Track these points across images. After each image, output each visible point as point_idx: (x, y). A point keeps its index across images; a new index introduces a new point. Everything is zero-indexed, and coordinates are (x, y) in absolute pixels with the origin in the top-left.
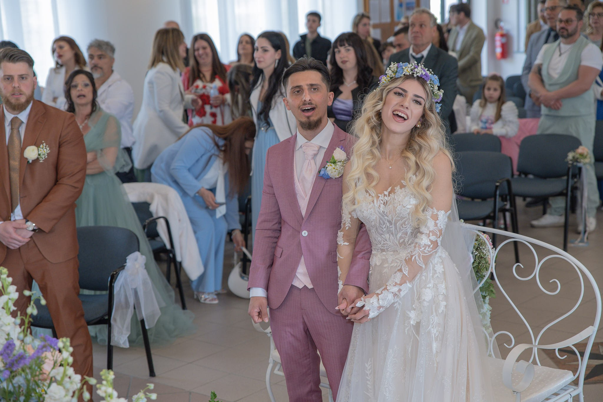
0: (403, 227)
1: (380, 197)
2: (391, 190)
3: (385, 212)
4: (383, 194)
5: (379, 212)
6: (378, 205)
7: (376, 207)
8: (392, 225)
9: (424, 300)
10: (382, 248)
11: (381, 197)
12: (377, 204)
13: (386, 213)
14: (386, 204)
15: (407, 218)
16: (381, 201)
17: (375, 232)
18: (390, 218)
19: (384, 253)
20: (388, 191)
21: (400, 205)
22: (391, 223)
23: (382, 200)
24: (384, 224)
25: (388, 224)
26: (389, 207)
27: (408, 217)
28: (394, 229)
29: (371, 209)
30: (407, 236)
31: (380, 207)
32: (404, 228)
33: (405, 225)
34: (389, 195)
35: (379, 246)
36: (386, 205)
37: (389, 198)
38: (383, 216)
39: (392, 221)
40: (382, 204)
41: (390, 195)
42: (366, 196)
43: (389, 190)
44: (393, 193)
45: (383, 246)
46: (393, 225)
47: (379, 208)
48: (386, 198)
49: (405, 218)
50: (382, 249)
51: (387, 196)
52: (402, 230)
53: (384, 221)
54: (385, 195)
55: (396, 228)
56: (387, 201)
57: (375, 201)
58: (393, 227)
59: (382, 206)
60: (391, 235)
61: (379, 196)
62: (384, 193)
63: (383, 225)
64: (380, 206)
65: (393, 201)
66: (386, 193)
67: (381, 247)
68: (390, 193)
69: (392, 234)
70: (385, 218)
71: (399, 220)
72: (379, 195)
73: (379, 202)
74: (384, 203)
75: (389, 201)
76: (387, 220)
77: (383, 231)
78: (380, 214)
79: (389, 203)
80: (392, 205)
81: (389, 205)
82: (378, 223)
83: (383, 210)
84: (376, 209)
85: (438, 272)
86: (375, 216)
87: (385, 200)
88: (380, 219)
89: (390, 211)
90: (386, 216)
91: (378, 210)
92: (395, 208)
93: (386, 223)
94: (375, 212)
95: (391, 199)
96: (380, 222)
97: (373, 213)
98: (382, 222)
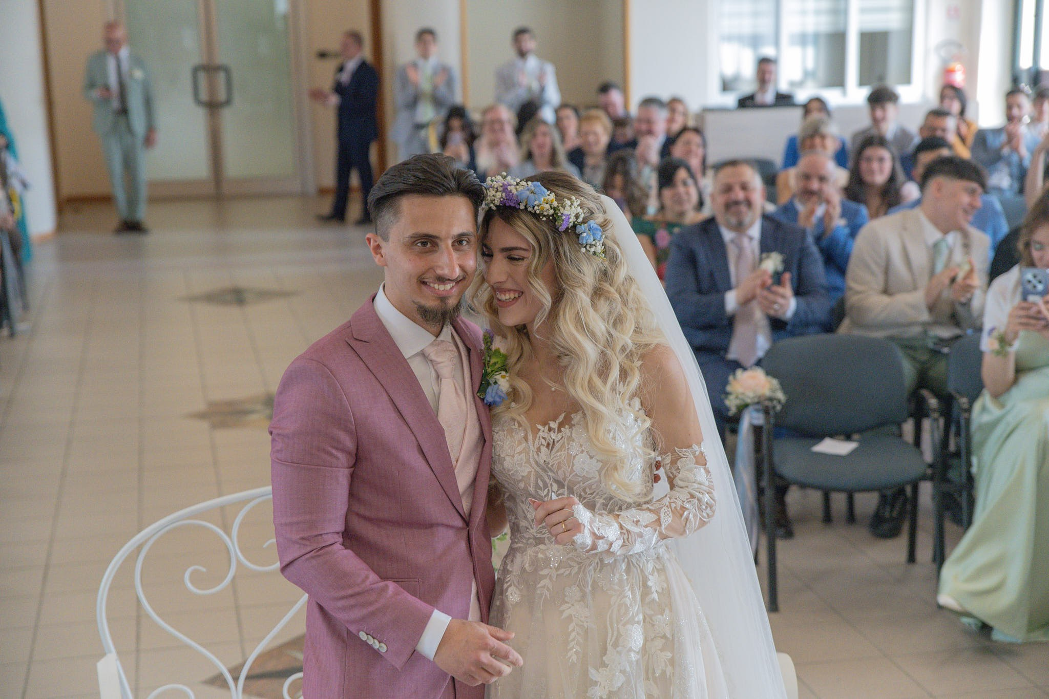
1: (541, 431)
3: (549, 463)
4: (547, 427)
5: (537, 463)
6: (536, 446)
7: (531, 452)
8: (564, 488)
9: (630, 650)
10: (539, 536)
11: (543, 431)
12: (534, 446)
13: (552, 466)
14: (552, 448)
15: (596, 479)
16: (543, 441)
18: (560, 476)
19: (542, 547)
20: (557, 422)
21: (582, 452)
22: (560, 485)
23: (543, 438)
24: (545, 486)
26: (559, 453)
27: (598, 478)
29: (520, 453)
31: (540, 452)
34: (559, 431)
35: (532, 531)
36: (551, 450)
37: (560, 436)
38: (545, 471)
40: (544, 445)
41: (562, 429)
42: (513, 427)
43: (561, 418)
44: (567, 426)
45: (541, 532)
47: (538, 454)
48: (552, 434)
50: (538, 538)
51: (554, 432)
53: (548, 481)
54: (550, 429)
56: (554, 442)
57: (530, 437)
58: (566, 494)
59: (543, 449)
61: (539, 430)
62: (549, 424)
63: (544, 490)
64: (539, 450)
65: (568, 444)
66: (554, 425)
67: (535, 534)
68: (561, 425)
71: (579, 482)
72: (539, 427)
73: (537, 441)
74: (548, 445)
75: (558, 442)
76: (554, 480)
78: (538, 466)
79: (557, 446)
80: (565, 450)
81: (558, 451)
82: (532, 484)
83: (545, 458)
84: (531, 455)
85: (653, 589)
86: (528, 469)
87: (550, 439)
88: (538, 476)
89: (559, 463)
90: (552, 471)
91: (534, 459)
92: (572, 457)
93: (551, 485)
94: (528, 461)
95: (563, 438)
96: (537, 483)
97: (523, 462)
98: (540, 484)
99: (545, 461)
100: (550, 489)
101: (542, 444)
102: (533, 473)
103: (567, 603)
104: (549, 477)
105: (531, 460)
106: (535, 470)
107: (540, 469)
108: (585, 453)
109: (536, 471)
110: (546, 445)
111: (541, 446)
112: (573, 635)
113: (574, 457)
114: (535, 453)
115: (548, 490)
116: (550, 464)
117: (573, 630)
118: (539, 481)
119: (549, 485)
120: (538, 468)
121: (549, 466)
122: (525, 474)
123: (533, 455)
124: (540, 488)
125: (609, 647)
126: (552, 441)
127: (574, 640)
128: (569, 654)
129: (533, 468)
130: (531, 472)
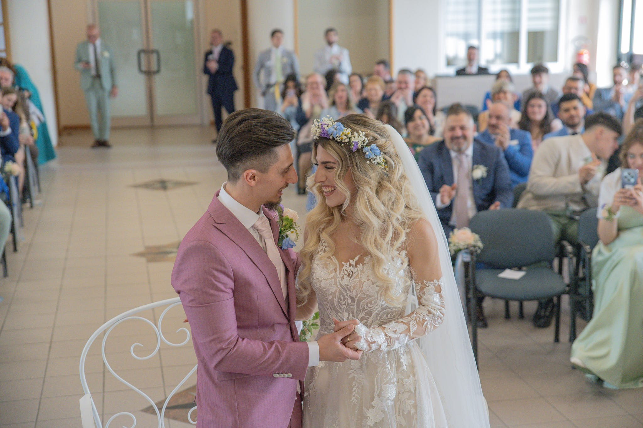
0: (367, 306)
1: (345, 266)
2: (359, 259)
3: (348, 286)
4: (348, 263)
5: (341, 285)
6: (341, 275)
7: (338, 278)
8: (354, 302)
9: (388, 399)
11: (346, 266)
12: (340, 275)
13: (350, 287)
14: (351, 276)
15: (375, 297)
16: (346, 272)
17: (331, 308)
18: (354, 294)
20: (354, 260)
21: (368, 280)
22: (353, 300)
23: (346, 270)
24: (344, 299)
25: (350, 301)
26: (355, 280)
27: (378, 296)
28: (356, 308)
29: (331, 279)
30: (371, 317)
31: (343, 279)
33: (371, 304)
34: (356, 266)
36: (351, 278)
37: (356, 269)
38: (345, 290)
39: (356, 298)
40: (346, 275)
41: (358, 265)
43: (357, 258)
44: (361, 264)
46: (356, 302)
47: (342, 280)
48: (351, 268)
49: (372, 296)
51: (353, 267)
52: (366, 310)
53: (346, 296)
54: (350, 265)
55: (358, 307)
56: (352, 273)
57: (338, 270)
58: (356, 305)
59: (346, 277)
60: (351, 314)
61: (343, 265)
62: (349, 261)
63: (343, 301)
64: (343, 277)
65: (361, 275)
66: (352, 262)
68: (357, 263)
69: (353, 313)
70: (347, 292)
71: (364, 298)
72: (344, 263)
73: (342, 272)
74: (349, 274)
75: (355, 273)
76: (350, 296)
77: (341, 308)
78: (341, 287)
79: (354, 275)
80: (358, 278)
81: (354, 279)
82: (337, 297)
83: (346, 282)
84: (338, 280)
85: (404, 363)
86: (336, 288)
87: (350, 271)
88: (341, 293)
89: (354, 285)
90: (349, 290)
91: (340, 283)
92: (362, 283)
93: (348, 299)
94: (336, 284)
95: (358, 271)
96: (339, 297)
97: (333, 284)
98: (342, 297)
99: (346, 284)
100: (347, 301)
101: (345, 274)
102: (338, 291)
103: (352, 369)
104: (347, 293)
105: (338, 284)
107: (343, 289)
108: (370, 281)
109: (340, 290)
110: (347, 274)
112: (354, 388)
113: (363, 283)
114: (340, 279)
117: (355, 385)
118: (341, 295)
119: (346, 299)
120: (341, 288)
121: (348, 287)
122: (333, 291)
123: (339, 280)
124: (341, 300)
125: (376, 397)
126: (351, 273)
127: (355, 391)
128: (352, 399)
129: (338, 288)
130: (337, 290)
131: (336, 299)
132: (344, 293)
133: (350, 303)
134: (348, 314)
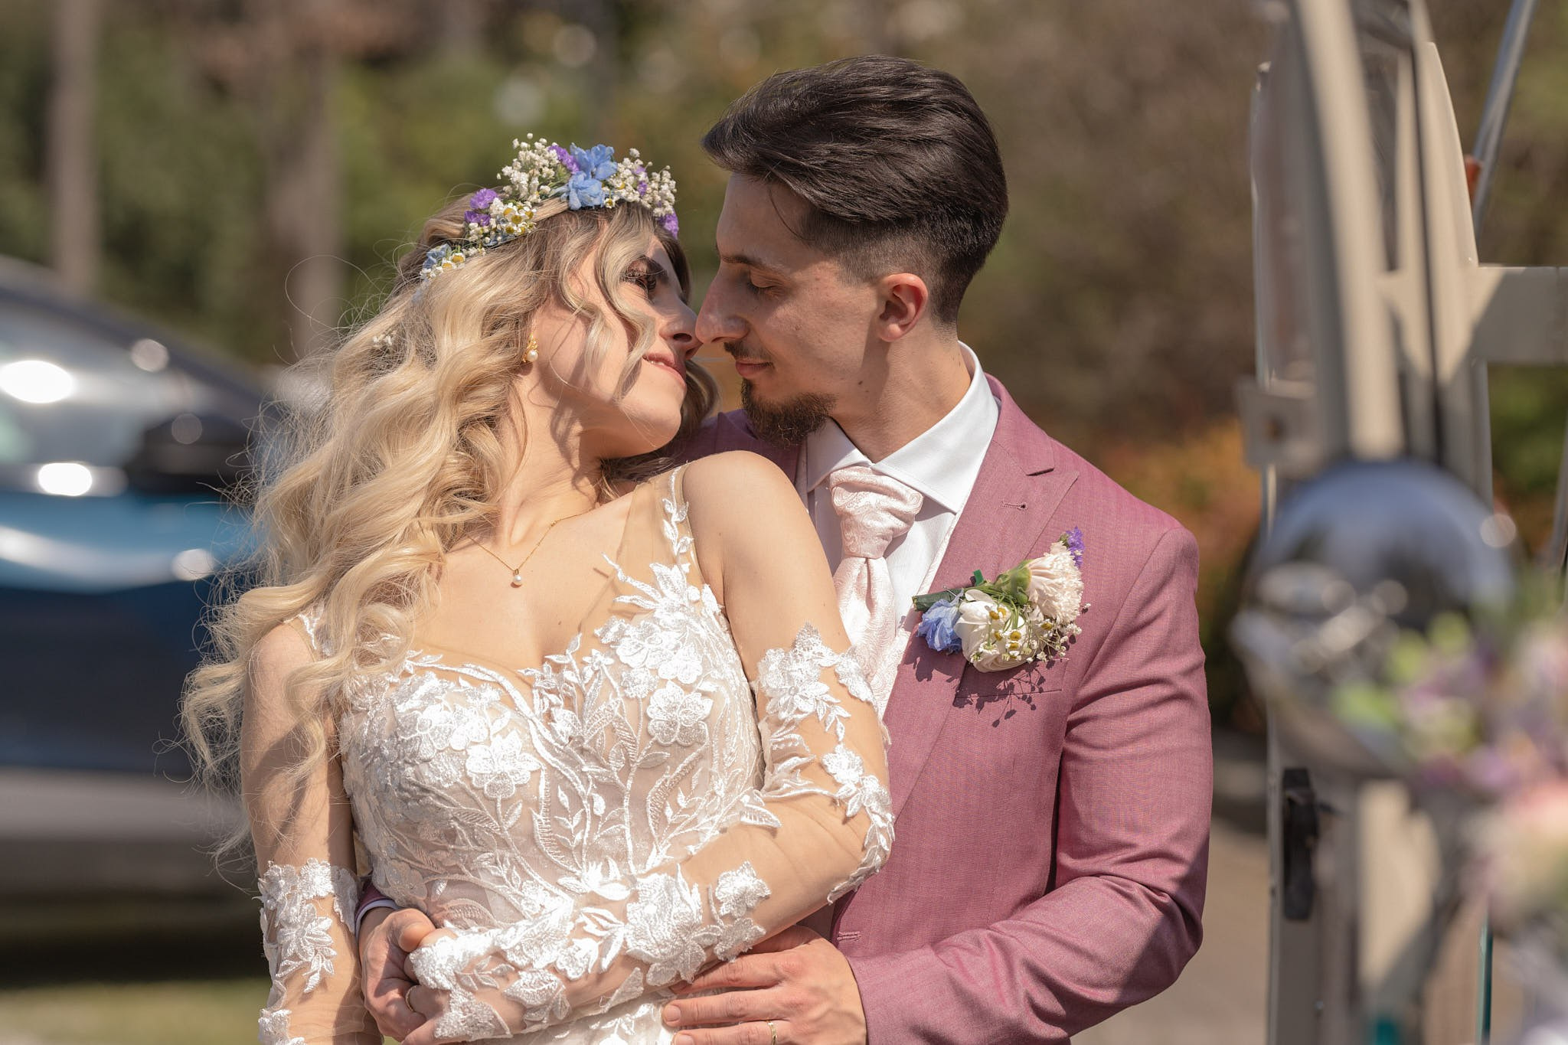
1: (538, 678)
2: (586, 643)
3: (581, 739)
4: (548, 665)
5: (550, 747)
6: (540, 712)
7: (530, 727)
8: (621, 804)
11: (543, 677)
12: (533, 712)
14: (582, 703)
16: (553, 696)
18: (611, 766)
22: (611, 794)
23: (551, 693)
25: (600, 804)
26: (603, 706)
28: (631, 829)
29: (504, 733)
31: (554, 721)
32: (685, 811)
34: (582, 665)
37: (589, 672)
38: (573, 763)
39: (623, 780)
40: (558, 706)
44: (599, 652)
46: (626, 804)
47: (550, 728)
48: (566, 677)
51: (569, 673)
52: (673, 826)
53: (581, 788)
54: (558, 669)
55: (641, 821)
57: (519, 700)
58: (627, 818)
59: (560, 713)
60: (612, 867)
61: (532, 678)
62: (550, 660)
63: (574, 813)
65: (619, 679)
66: (563, 660)
70: (585, 769)
72: (530, 672)
73: (537, 701)
74: (568, 703)
76: (596, 782)
84: (532, 733)
86: (534, 764)
88: (557, 779)
93: (591, 800)
94: (527, 749)
97: (518, 752)
98: (564, 798)
100: (588, 810)
101: (551, 705)
102: (543, 773)
104: (583, 775)
106: (548, 765)
108: (670, 685)
109: (552, 769)
110: (562, 703)
111: (552, 709)
114: (541, 727)
115: (584, 813)
116: (587, 741)
118: (560, 792)
119: (585, 802)
122: (525, 777)
123: (539, 732)
124: (563, 811)
129: (542, 759)
130: (539, 771)
131: (540, 817)
132: (571, 773)
133: (605, 815)
134: (600, 866)
